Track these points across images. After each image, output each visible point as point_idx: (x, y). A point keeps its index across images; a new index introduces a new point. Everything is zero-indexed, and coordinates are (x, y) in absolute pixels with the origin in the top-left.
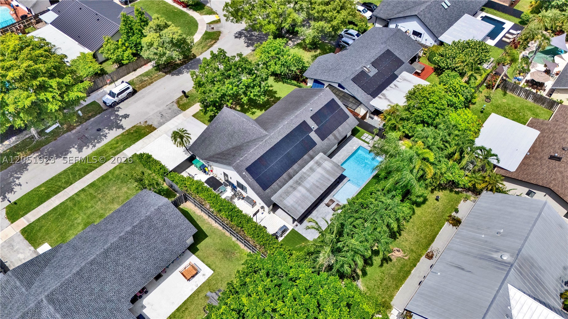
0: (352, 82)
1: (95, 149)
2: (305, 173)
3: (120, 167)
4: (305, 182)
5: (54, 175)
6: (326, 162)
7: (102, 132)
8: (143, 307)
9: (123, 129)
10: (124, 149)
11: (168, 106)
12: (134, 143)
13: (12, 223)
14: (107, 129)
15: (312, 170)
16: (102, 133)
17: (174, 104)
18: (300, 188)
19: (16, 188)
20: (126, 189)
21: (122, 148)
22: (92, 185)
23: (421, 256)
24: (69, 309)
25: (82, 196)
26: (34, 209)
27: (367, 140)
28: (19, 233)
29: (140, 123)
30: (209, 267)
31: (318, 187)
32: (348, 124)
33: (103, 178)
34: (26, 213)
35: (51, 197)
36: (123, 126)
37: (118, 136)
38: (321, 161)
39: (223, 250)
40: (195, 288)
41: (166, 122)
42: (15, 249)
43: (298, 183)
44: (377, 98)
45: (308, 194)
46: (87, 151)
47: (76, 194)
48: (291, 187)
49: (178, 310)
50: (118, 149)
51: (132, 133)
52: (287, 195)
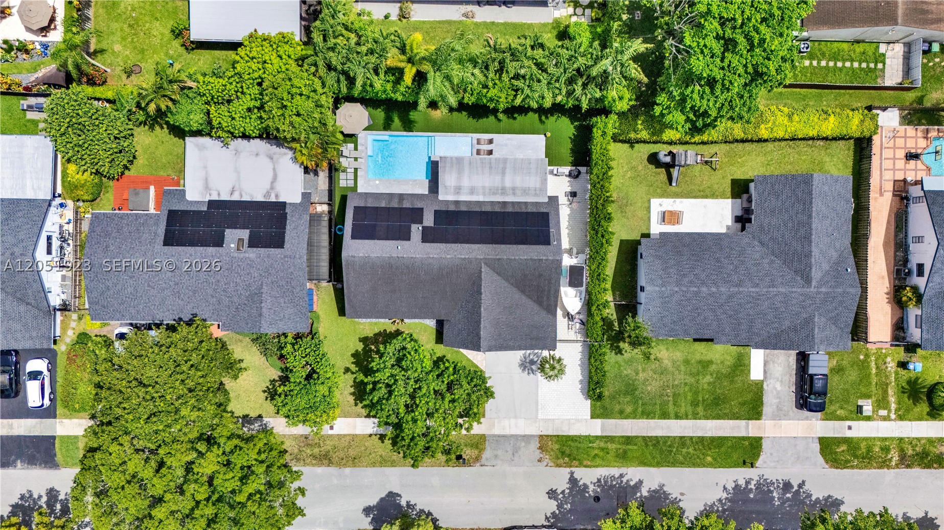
0: (287, 245)
1: (623, 470)
2: (484, 194)
3: (622, 415)
4: (496, 185)
5: (687, 470)
6: (448, 184)
7: (597, 492)
8: (728, 228)
9: (572, 473)
10: (597, 437)
11: (494, 463)
12: (580, 437)
13: (761, 438)
14: (588, 492)
15: (472, 191)
16: (599, 490)
17: (483, 461)
18: (508, 184)
19: (730, 486)
20: (641, 375)
21: (598, 442)
22: (665, 416)
23: (477, 25)
24: (800, 260)
25: (682, 410)
26: (734, 437)
27: (351, 176)
28: (764, 417)
29: (547, 466)
30: (649, 207)
31: (491, 168)
32: (366, 201)
33: (647, 415)
34: (743, 438)
35: (710, 437)
36: (570, 479)
37: (586, 466)
38: (452, 190)
39: (622, 212)
40: (678, 200)
41: (521, 436)
42: (777, 401)
43: (503, 191)
44: (281, 200)
45: (508, 171)
46: (633, 474)
47: (687, 418)
48: (514, 194)
49: (706, 197)
50: (602, 444)
51: (569, 456)
52: (529, 190)
